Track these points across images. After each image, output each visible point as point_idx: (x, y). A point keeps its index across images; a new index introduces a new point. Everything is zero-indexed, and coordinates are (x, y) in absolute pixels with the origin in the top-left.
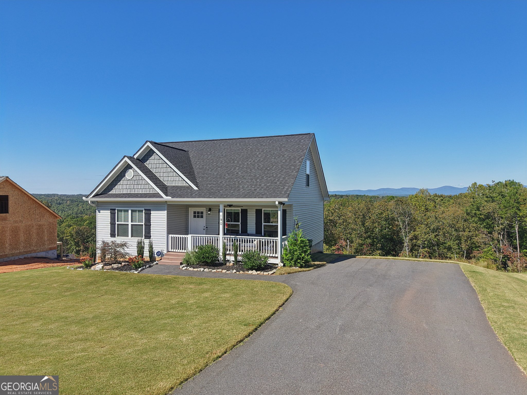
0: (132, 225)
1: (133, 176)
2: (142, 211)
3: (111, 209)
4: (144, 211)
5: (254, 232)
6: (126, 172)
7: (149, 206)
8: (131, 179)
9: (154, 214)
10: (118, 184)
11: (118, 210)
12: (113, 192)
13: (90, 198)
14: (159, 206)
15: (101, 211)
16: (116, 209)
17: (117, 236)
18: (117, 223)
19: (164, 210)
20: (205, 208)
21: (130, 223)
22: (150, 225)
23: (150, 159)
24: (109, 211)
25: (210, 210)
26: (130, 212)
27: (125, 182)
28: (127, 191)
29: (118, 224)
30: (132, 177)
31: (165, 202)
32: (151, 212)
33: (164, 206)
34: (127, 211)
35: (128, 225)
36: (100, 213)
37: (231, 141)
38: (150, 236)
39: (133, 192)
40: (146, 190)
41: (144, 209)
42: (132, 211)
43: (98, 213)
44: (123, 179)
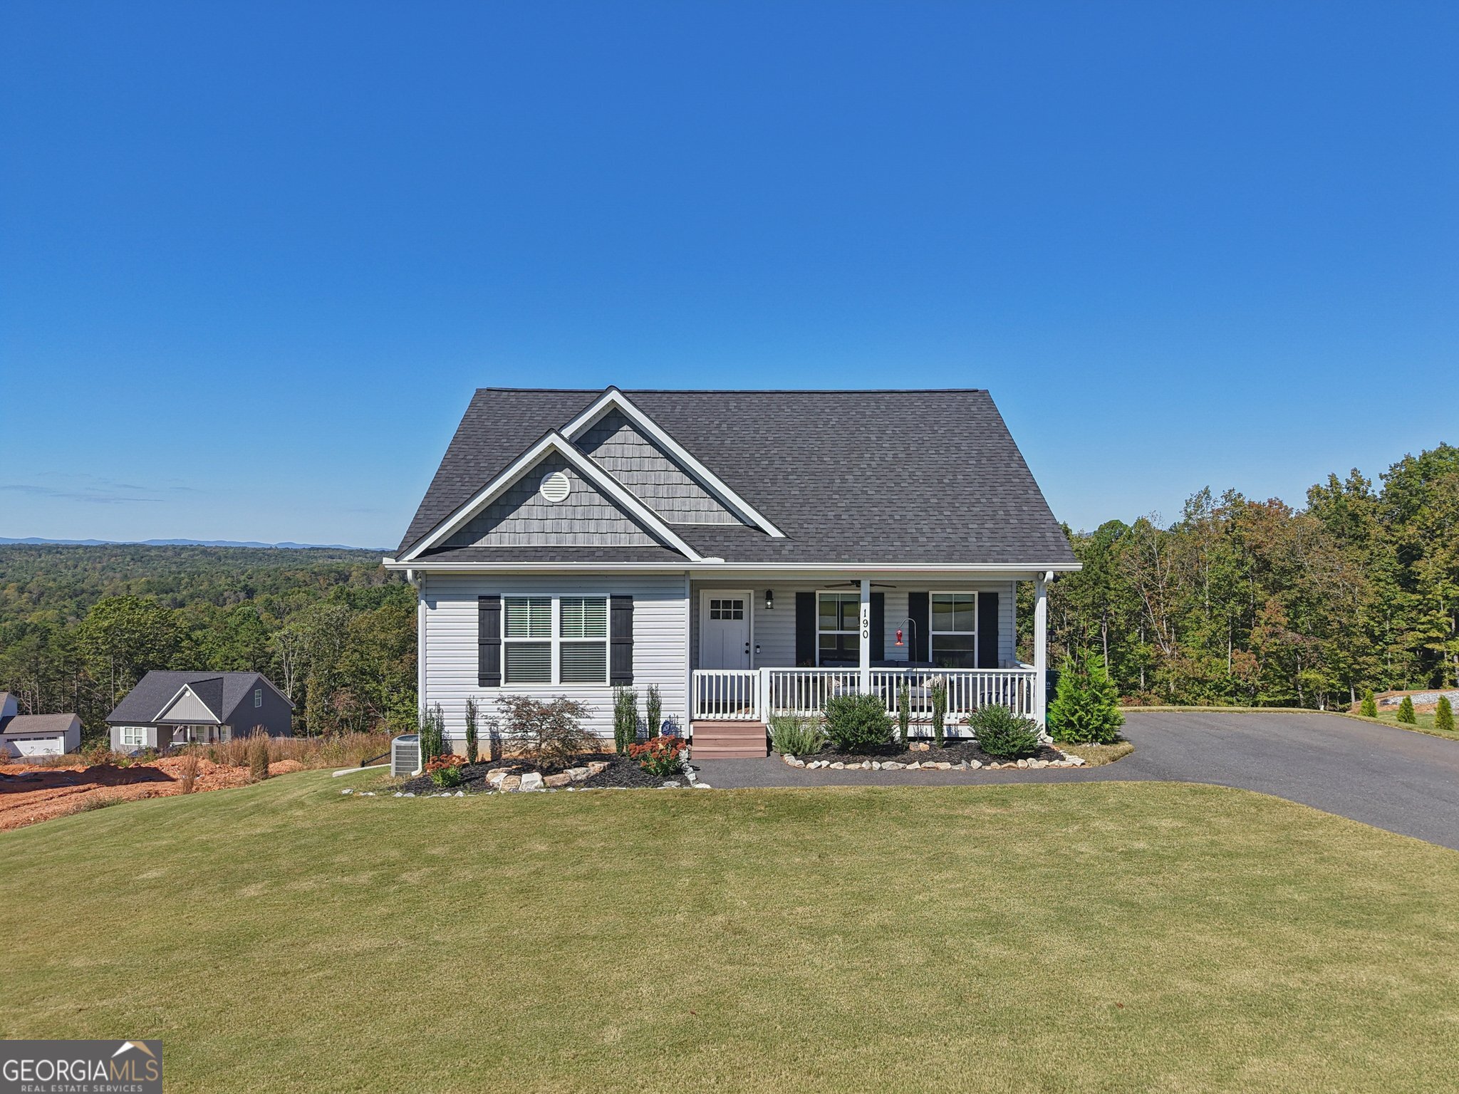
0: (562, 644)
1: (567, 493)
2: (601, 601)
3: (480, 598)
4: (608, 601)
5: (906, 657)
6: (543, 480)
7: (623, 585)
8: (561, 504)
9: (643, 611)
10: (511, 516)
11: (506, 599)
12: (490, 540)
13: (409, 561)
14: (661, 586)
15: (439, 604)
16: (503, 595)
17: (506, 681)
18: (503, 639)
19: (682, 597)
20: (752, 592)
21: (555, 640)
22: (632, 643)
23: (608, 441)
24: (476, 604)
25: (769, 596)
26: (556, 604)
27: (537, 512)
28: (544, 538)
29: (506, 644)
30: (564, 496)
31: (683, 573)
32: (635, 603)
33: (681, 585)
34: (547, 602)
35: (549, 644)
36: (435, 609)
37: (754, 398)
38: (631, 678)
39: (568, 542)
40: (616, 537)
41: (608, 595)
42: (564, 602)
43: (429, 610)
44: (530, 501)
